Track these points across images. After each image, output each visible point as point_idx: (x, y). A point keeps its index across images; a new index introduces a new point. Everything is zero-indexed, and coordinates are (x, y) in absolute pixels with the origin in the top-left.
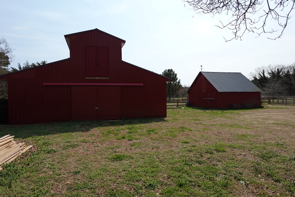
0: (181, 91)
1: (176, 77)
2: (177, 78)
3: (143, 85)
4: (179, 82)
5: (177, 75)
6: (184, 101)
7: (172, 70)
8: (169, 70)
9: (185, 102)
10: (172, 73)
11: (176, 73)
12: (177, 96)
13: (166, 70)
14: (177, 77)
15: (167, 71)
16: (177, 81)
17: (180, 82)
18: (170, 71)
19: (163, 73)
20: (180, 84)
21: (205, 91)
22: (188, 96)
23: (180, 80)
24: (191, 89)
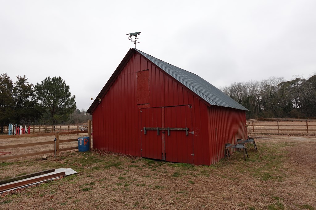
1: (68, 91)
2: (70, 93)
4: (73, 100)
5: (70, 87)
7: (60, 78)
8: (54, 79)
9: (77, 140)
10: (61, 84)
11: (67, 85)
13: (49, 77)
14: (70, 91)
15: (51, 80)
16: (70, 98)
17: (75, 99)
18: (58, 80)
19: (42, 82)
20: (74, 103)
21: (148, 106)
22: (90, 122)
23: (74, 96)
24: (100, 100)
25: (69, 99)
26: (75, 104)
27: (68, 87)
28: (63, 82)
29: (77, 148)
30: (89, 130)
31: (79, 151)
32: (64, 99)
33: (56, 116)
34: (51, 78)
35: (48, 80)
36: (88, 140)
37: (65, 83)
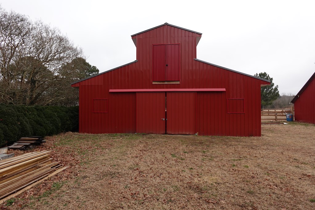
0: (277, 100)
1: (271, 82)
2: (273, 84)
3: (225, 90)
4: (276, 89)
5: (273, 79)
6: (284, 114)
7: (265, 73)
8: (261, 75)
9: (286, 115)
11: (271, 78)
12: (273, 107)
13: (257, 74)
14: (273, 82)
15: (258, 75)
16: (274, 87)
17: (278, 88)
18: (263, 75)
22: (293, 107)
23: (277, 86)
24: (299, 96)
25: (272, 88)
26: (278, 92)
27: (272, 79)
28: (267, 76)
29: (286, 119)
30: (292, 111)
31: (287, 121)
32: (269, 89)
33: (263, 102)
34: (258, 74)
35: (256, 76)
36: (292, 116)
37: (269, 76)
